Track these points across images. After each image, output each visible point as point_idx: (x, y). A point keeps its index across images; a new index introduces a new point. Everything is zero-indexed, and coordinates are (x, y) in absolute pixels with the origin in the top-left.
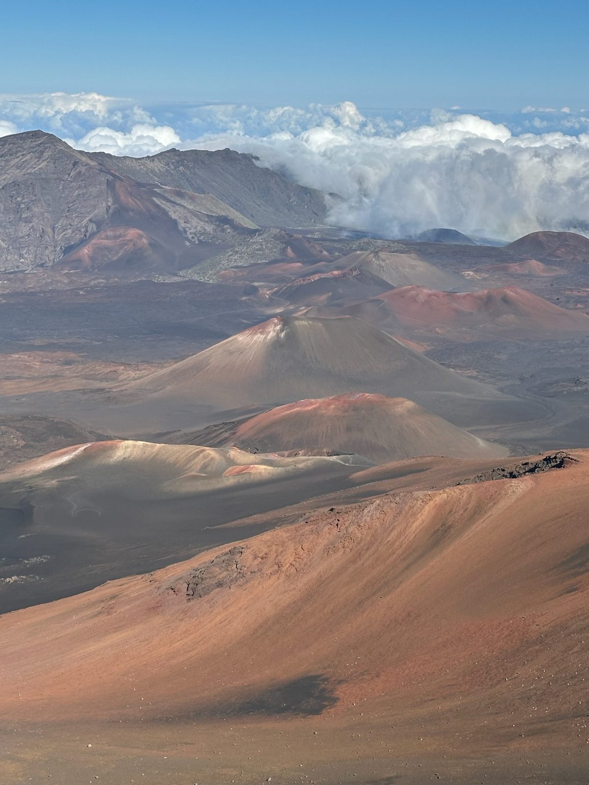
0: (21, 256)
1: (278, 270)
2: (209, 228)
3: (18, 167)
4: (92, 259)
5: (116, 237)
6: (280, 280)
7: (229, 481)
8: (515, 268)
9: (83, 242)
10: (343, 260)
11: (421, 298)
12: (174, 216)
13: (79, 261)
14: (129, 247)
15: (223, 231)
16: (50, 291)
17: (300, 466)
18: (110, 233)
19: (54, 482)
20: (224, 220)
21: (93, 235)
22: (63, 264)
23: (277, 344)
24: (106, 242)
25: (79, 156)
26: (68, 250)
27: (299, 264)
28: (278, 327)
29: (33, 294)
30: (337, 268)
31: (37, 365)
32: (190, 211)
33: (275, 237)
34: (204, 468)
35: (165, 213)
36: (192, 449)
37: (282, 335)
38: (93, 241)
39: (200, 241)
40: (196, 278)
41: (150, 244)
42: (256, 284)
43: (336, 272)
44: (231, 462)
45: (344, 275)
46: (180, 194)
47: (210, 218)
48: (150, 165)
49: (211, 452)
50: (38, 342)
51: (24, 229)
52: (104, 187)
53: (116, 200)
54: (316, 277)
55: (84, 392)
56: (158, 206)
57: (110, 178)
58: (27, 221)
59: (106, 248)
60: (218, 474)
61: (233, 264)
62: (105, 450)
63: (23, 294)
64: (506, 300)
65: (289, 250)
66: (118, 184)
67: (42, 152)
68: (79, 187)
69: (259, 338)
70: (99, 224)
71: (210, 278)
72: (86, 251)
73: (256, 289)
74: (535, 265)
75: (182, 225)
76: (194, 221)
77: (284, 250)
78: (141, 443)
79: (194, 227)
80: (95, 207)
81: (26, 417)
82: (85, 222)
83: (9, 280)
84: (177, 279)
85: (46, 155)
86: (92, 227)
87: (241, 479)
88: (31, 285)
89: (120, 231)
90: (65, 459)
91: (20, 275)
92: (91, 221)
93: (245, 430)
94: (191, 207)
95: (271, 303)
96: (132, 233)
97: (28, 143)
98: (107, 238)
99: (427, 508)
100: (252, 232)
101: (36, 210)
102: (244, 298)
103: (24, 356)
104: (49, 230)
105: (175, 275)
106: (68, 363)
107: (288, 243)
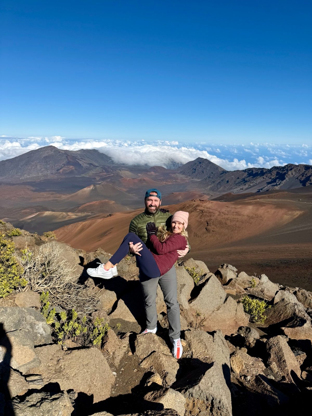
0: (48, 172)
1: (101, 174)
2: (88, 166)
3: (47, 153)
4: (62, 172)
5: (68, 168)
6: (101, 176)
7: (66, 219)
8: (149, 173)
9: (61, 169)
10: (114, 172)
11: (128, 180)
12: (80, 163)
13: (60, 173)
14: (71, 170)
15: (91, 166)
16: (53, 179)
17: (82, 216)
18: (67, 167)
19: (30, 221)
20: (91, 164)
21: (63, 167)
22: (56, 173)
23: (92, 190)
24: (66, 169)
25: (60, 151)
26: (58, 170)
27: (105, 173)
28: (93, 187)
29: (49, 180)
30: (113, 174)
31: (45, 195)
32: (84, 162)
33: (102, 168)
34: (62, 217)
35: (79, 162)
36: (61, 213)
37: (94, 188)
38: (63, 168)
39: (86, 168)
40: (84, 176)
41: (75, 169)
42: (96, 177)
43: (112, 175)
44: (68, 215)
45: (114, 175)
46: (82, 159)
47: (88, 164)
48: (78, 152)
49: (64, 213)
50: (48, 190)
51: (48, 166)
52: (65, 157)
53: (68, 159)
54: (108, 176)
55: (53, 200)
56: (77, 161)
57: (67, 155)
58: (49, 164)
59: (66, 170)
60: (65, 218)
61: (92, 173)
62: (42, 213)
63: (47, 180)
64: (144, 180)
65: (104, 170)
66: (68, 157)
67: (52, 150)
68: (60, 157)
69: (89, 189)
70: (64, 165)
71: (87, 176)
72: (61, 171)
73: (95, 178)
74: (153, 173)
75: (82, 165)
76: (85, 164)
77: (103, 170)
78: (50, 212)
79: (85, 165)
80: (63, 161)
81: (38, 206)
82: (61, 164)
83: (44, 177)
84: (80, 176)
85: (53, 151)
86: (63, 166)
87: (69, 219)
88: (49, 178)
89: (69, 166)
90: (34, 215)
91: (47, 176)
92: (63, 164)
93: (80, 208)
94: (84, 161)
95: (99, 181)
96: (71, 167)
97: (49, 148)
98: (66, 168)
99: (81, 226)
100: (97, 166)
101: (51, 162)
102: (93, 180)
103: (43, 193)
104: (54, 166)
105: (80, 175)
106: (52, 194)
107: (104, 169)
